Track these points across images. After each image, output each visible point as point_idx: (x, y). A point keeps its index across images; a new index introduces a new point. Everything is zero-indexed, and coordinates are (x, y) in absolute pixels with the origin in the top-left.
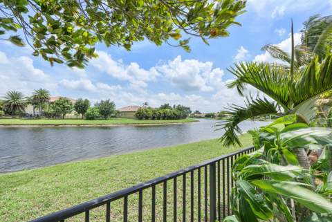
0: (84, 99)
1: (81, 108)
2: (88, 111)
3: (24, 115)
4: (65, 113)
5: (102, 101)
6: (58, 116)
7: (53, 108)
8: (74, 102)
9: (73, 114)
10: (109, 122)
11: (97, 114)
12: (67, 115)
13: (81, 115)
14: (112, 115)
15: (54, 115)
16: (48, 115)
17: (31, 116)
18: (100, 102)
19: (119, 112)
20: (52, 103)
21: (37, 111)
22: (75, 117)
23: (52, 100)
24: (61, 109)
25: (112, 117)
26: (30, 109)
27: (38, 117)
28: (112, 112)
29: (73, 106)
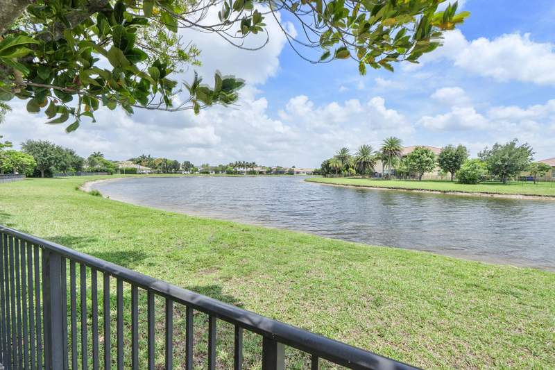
0: (455, 146)
1: (451, 162)
2: (464, 167)
3: (373, 175)
4: (423, 171)
5: (496, 146)
6: (413, 176)
7: (406, 163)
8: (437, 153)
9: (436, 172)
10: (512, 190)
11: (483, 172)
12: (426, 174)
13: (449, 174)
14: (523, 174)
15: (408, 174)
16: (399, 175)
17: (380, 175)
18: (491, 148)
19: (543, 168)
20: (405, 157)
21: (387, 170)
22: (439, 178)
23: (404, 153)
24: (417, 165)
25: (522, 179)
26: (379, 167)
27: (387, 177)
28: (523, 168)
29: (436, 159)
